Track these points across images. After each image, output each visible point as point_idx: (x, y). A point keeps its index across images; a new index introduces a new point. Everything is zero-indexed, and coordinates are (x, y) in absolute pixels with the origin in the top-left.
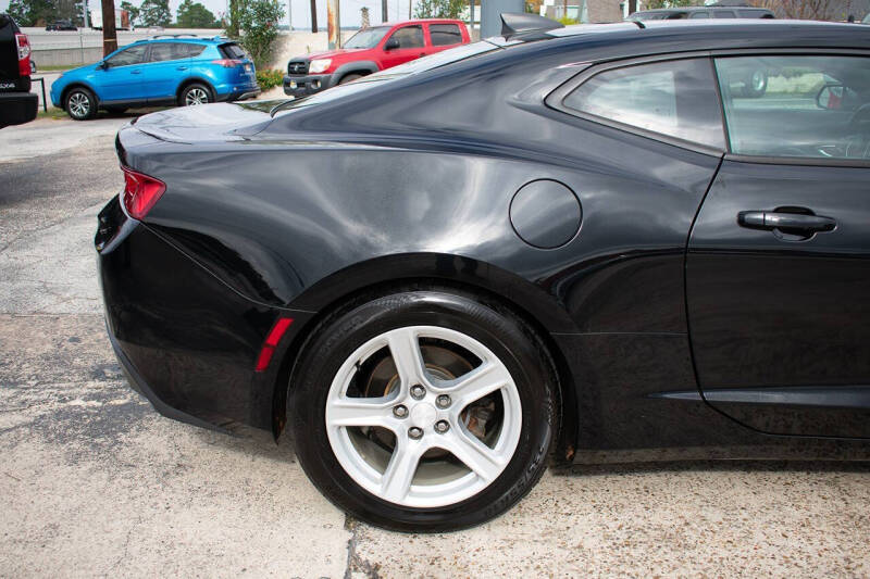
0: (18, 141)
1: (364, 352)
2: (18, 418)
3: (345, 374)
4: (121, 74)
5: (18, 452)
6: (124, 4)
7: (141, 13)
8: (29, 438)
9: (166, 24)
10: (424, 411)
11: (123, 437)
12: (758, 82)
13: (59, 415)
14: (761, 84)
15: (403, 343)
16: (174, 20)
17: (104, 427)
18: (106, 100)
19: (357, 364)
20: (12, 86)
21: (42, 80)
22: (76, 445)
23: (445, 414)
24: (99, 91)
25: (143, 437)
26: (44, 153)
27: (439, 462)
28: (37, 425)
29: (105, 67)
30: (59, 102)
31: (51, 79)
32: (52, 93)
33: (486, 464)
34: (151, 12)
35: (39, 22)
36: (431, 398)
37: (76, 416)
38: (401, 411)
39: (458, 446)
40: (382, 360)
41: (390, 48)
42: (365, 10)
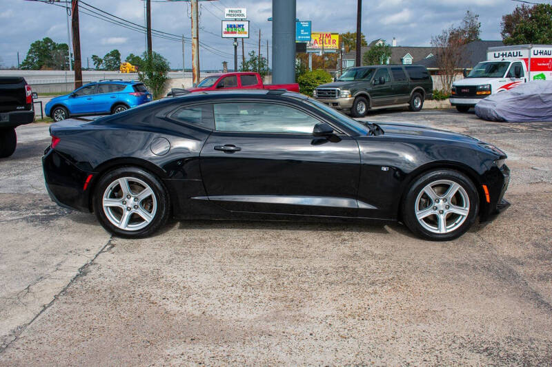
0: (27, 133)
1: (113, 185)
2: (18, 217)
3: (108, 191)
4: (82, 100)
5: (18, 224)
6: (94, 56)
7: (104, 61)
8: (21, 221)
10: (131, 202)
11: (51, 221)
12: (417, 103)
13: (32, 217)
14: (420, 104)
15: (123, 182)
17: (46, 220)
18: (74, 113)
19: (111, 188)
20: (23, 108)
21: (41, 102)
22: (36, 223)
23: (136, 203)
24: (70, 108)
25: (57, 222)
26: (39, 139)
27: (135, 219)
28: (24, 219)
29: (74, 96)
30: (49, 114)
31: (46, 100)
32: (46, 109)
33: (148, 218)
34: (109, 61)
35: (44, 67)
36: (132, 199)
37: (38, 217)
38: (124, 203)
39: (141, 213)
40: (118, 188)
41: (219, 87)
42: (225, 63)
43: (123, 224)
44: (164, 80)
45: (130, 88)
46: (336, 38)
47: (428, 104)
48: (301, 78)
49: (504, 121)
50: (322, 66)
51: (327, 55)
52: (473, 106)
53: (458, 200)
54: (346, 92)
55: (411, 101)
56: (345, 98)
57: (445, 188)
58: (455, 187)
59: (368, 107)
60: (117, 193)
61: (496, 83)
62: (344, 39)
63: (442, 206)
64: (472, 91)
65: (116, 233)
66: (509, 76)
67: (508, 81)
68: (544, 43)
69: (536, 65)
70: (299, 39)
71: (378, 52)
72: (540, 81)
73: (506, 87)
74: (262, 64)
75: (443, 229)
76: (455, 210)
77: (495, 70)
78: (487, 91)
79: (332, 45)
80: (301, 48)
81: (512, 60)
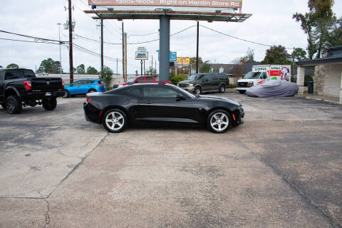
1: (109, 114)
3: (107, 117)
4: (75, 87)
7: (77, 70)
9: (84, 73)
10: (115, 120)
11: (84, 128)
14: (224, 90)
15: (113, 113)
16: (86, 72)
17: (82, 128)
22: (79, 129)
23: (117, 121)
27: (116, 126)
28: (74, 128)
29: (71, 86)
33: (121, 126)
34: (79, 70)
38: (113, 121)
39: (119, 124)
40: (111, 115)
41: (136, 82)
42: (137, 72)
43: (112, 128)
44: (111, 79)
45: (96, 83)
46: (188, 59)
47: (227, 90)
48: (172, 78)
49: (257, 97)
50: (182, 73)
51: (185, 67)
52: (245, 91)
53: (225, 120)
54: (192, 85)
55: (220, 89)
56: (191, 87)
57: (221, 115)
58: (224, 115)
59: (201, 91)
60: (111, 117)
61: (255, 81)
62: (192, 60)
63: (219, 122)
64: (245, 85)
65: (110, 131)
66: (261, 78)
67: (261, 80)
68: (277, 64)
69: (272, 73)
70: (171, 60)
71: (207, 67)
72: (275, 80)
73: (260, 83)
74: (155, 72)
75: (220, 129)
76: (224, 123)
77: (256, 75)
78: (252, 84)
79: (187, 63)
80: (172, 64)
81: (262, 71)
